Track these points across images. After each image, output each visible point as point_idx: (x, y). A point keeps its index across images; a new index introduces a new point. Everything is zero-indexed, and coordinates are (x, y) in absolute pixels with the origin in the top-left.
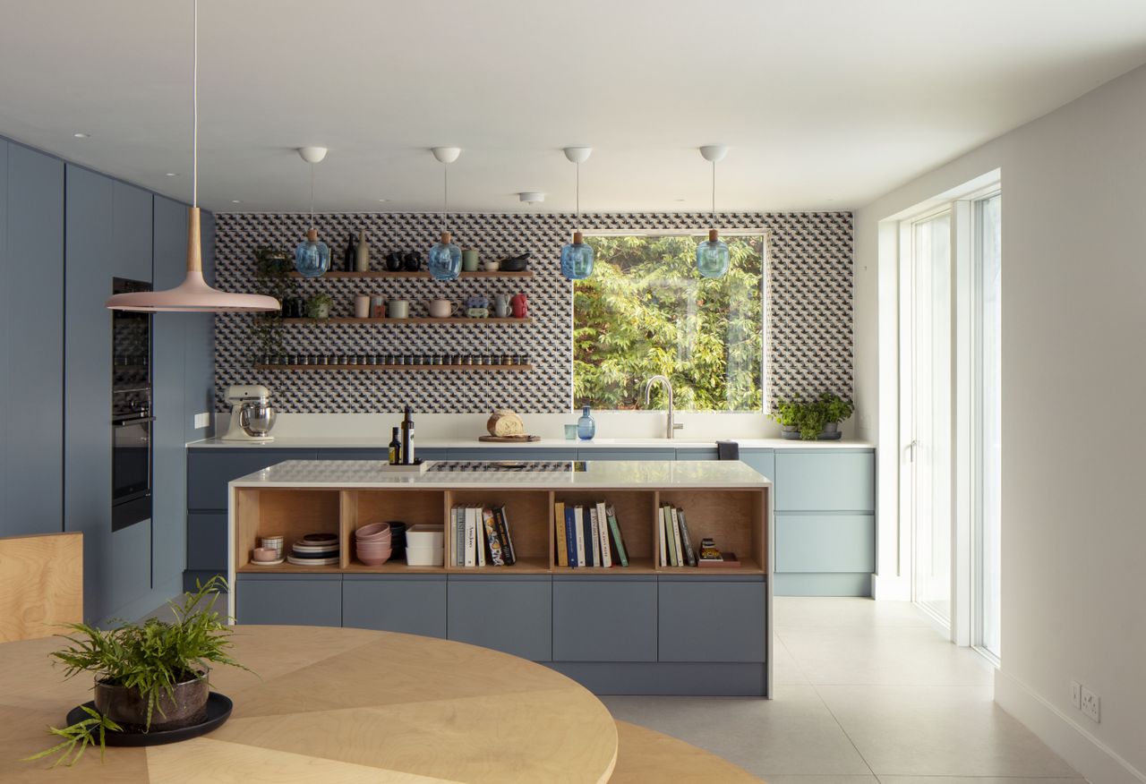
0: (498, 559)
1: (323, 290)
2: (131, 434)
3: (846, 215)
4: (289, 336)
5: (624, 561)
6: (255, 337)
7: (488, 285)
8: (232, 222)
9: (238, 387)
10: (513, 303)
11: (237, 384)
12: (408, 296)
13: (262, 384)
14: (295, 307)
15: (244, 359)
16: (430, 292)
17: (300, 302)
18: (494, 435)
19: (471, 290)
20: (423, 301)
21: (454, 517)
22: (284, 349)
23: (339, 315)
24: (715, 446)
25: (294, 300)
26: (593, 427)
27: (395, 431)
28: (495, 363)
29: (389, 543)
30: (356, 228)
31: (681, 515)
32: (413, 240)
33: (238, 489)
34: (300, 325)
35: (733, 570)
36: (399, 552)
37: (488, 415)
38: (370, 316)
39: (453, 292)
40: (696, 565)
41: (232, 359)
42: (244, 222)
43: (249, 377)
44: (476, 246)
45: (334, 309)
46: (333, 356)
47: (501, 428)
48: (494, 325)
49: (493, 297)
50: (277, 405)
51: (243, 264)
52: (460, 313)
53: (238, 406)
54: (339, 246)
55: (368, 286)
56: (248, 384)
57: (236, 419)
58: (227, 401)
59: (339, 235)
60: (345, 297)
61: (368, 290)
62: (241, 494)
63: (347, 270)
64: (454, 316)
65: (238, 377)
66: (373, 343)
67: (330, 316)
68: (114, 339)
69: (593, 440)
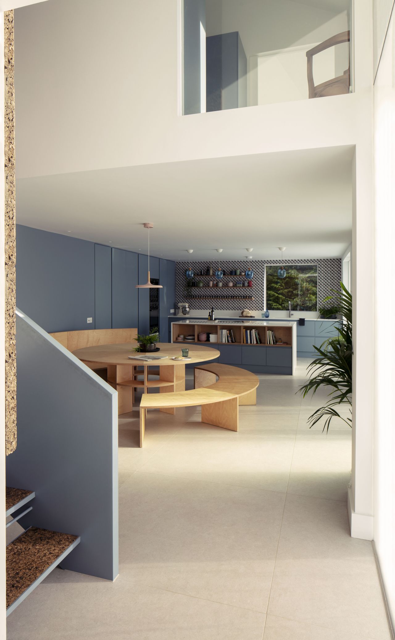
0: (230, 341)
1: (202, 280)
2: (154, 313)
3: (339, 259)
4: (193, 291)
5: (259, 343)
6: (185, 291)
7: (242, 278)
8: (180, 264)
9: (181, 303)
10: (248, 283)
11: (181, 302)
12: (222, 281)
13: (187, 303)
14: (195, 284)
15: (183, 297)
16: (228, 280)
17: (196, 283)
18: (243, 316)
19: (238, 280)
20: (226, 283)
21: (220, 332)
22: (192, 294)
23: (206, 286)
24: (299, 319)
25: (194, 282)
26: (269, 314)
27: (210, 313)
28: (244, 298)
29: (206, 337)
30: (210, 265)
31: (273, 332)
32: (224, 267)
33: (173, 324)
34: (196, 288)
35: (285, 346)
36: (208, 339)
37: (241, 311)
38: (213, 286)
39: (234, 280)
40: (276, 344)
41: (180, 297)
42: (183, 264)
43: (184, 301)
44: (239, 269)
45: (204, 285)
46: (204, 296)
47: (244, 314)
48: (244, 288)
49: (244, 281)
50: (191, 308)
51: (182, 274)
52: (235, 286)
53: (181, 308)
54: (205, 269)
55: (212, 279)
56: (184, 302)
57: (181, 311)
58: (178, 306)
59: (205, 266)
60: (207, 282)
61: (213, 280)
62: (174, 325)
63: (207, 275)
64: (234, 286)
65: (181, 301)
66: (214, 292)
67: (203, 286)
68: (150, 291)
69: (269, 317)
